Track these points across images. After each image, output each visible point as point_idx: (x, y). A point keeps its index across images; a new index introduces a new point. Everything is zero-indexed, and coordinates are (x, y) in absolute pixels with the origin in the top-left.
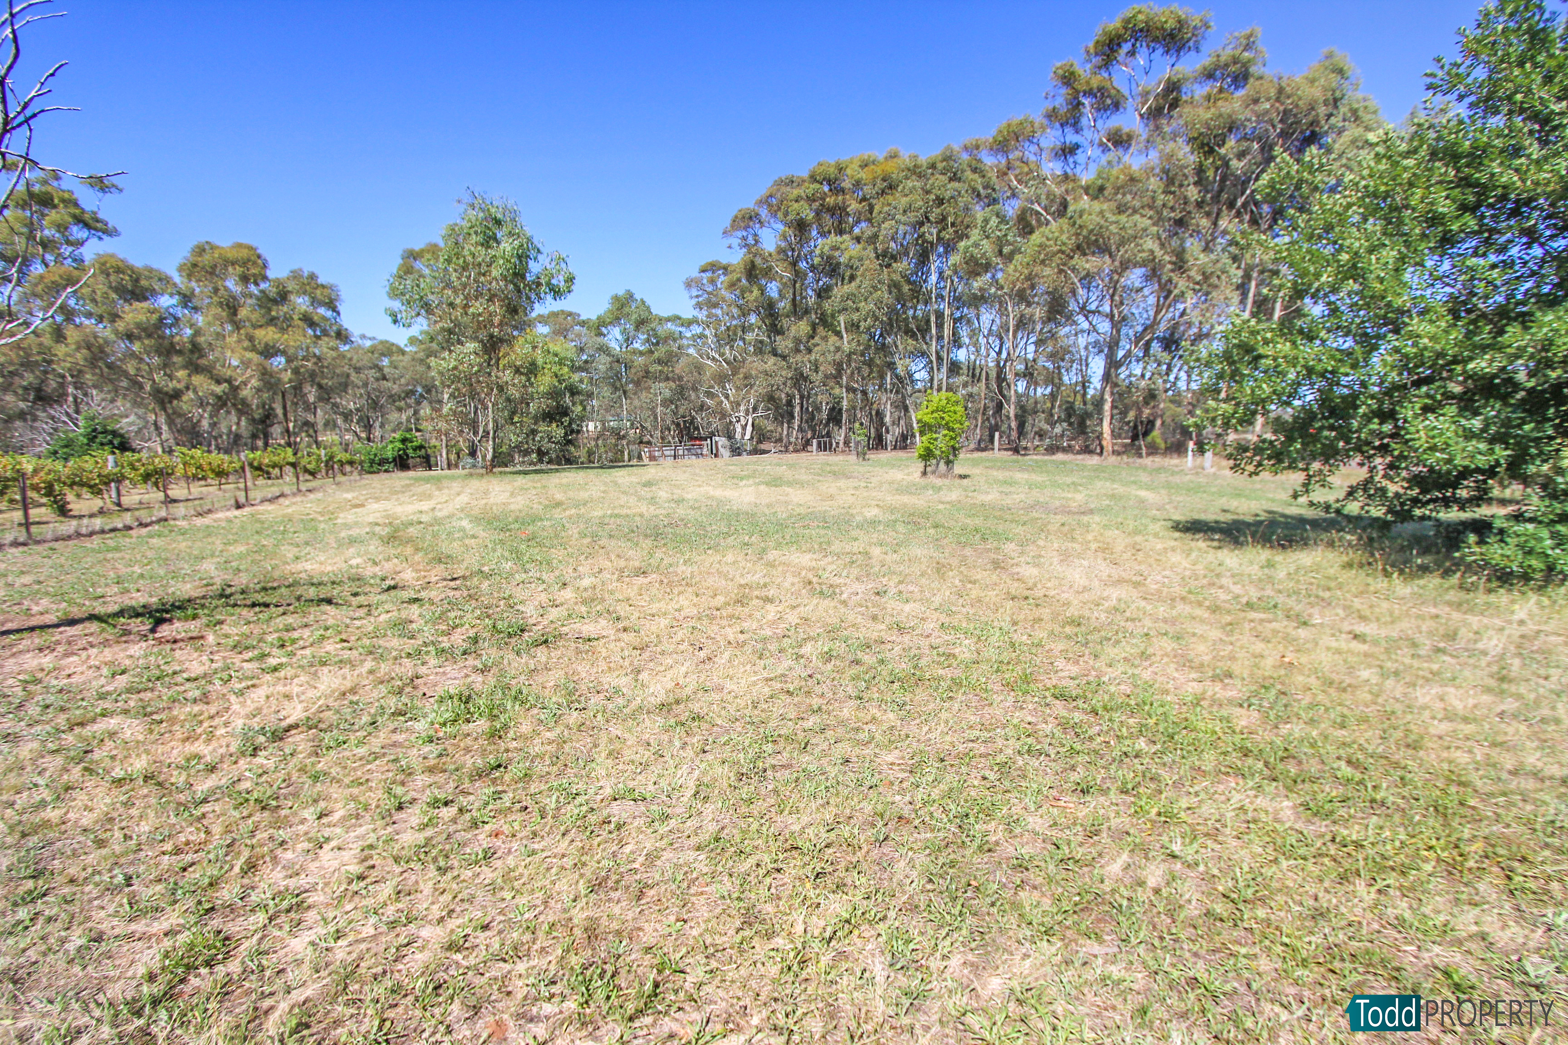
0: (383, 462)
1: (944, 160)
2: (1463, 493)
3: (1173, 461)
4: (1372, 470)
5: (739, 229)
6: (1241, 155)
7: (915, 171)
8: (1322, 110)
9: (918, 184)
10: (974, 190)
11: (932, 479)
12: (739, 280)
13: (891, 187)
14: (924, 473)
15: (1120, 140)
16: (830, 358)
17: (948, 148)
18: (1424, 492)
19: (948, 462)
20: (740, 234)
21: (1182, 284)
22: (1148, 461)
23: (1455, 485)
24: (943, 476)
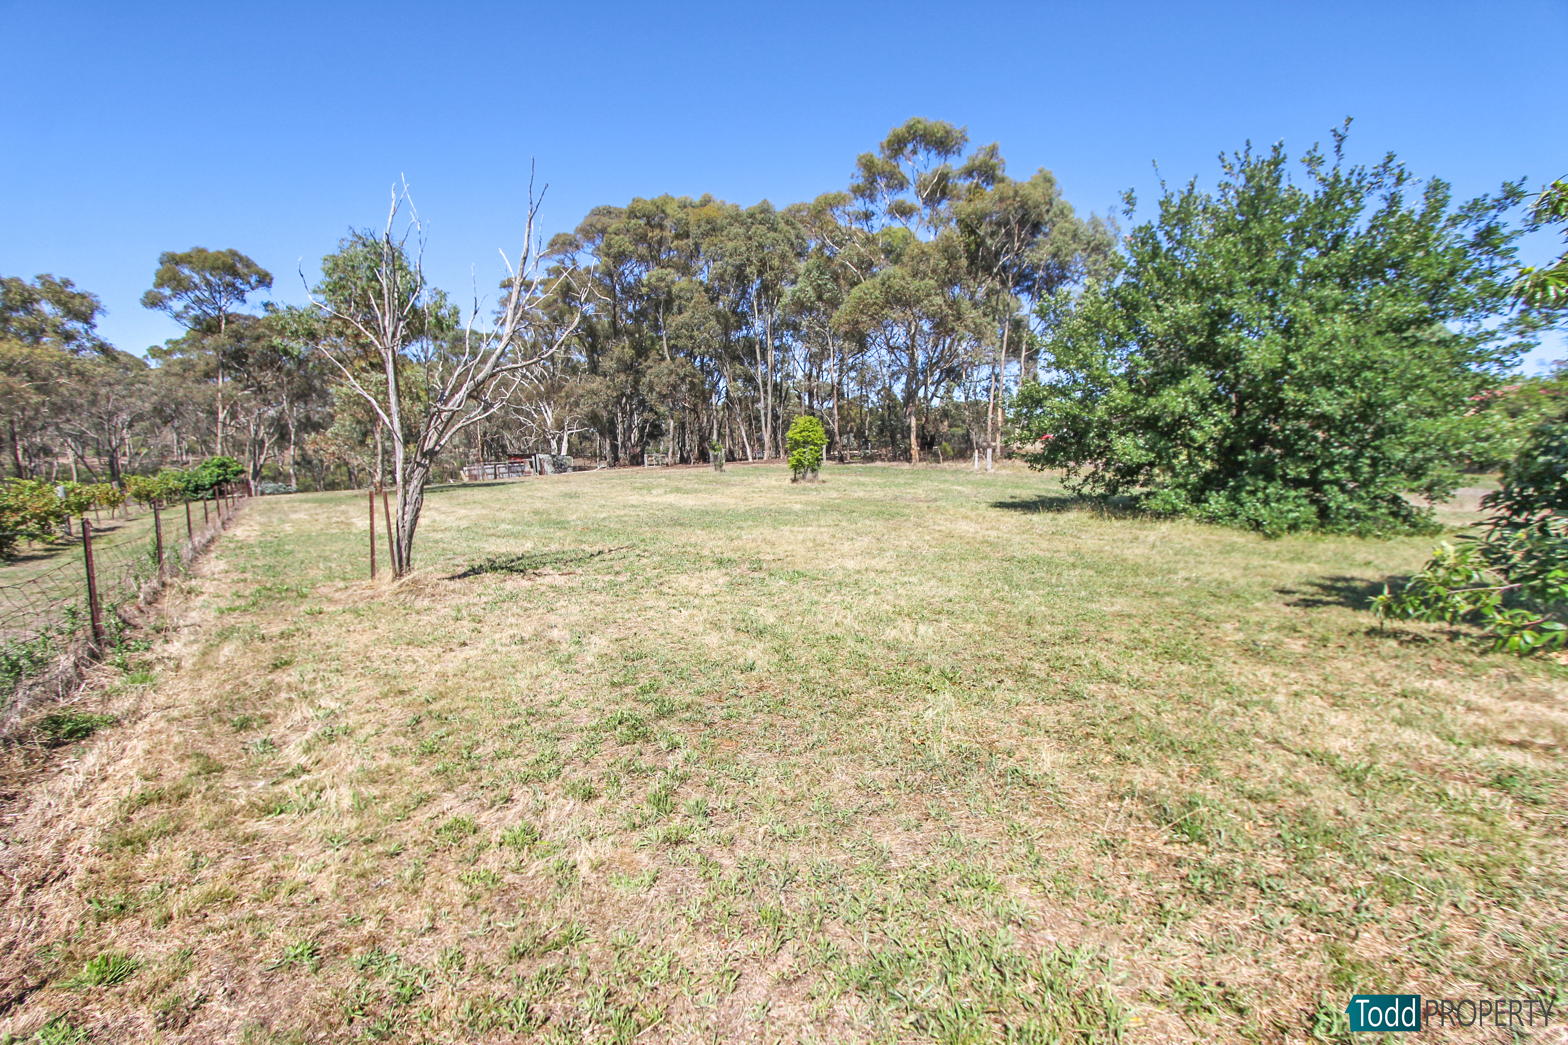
0: (197, 489)
1: (761, 212)
2: (1141, 478)
3: (962, 465)
4: (1096, 466)
5: (558, 252)
6: (993, 234)
7: (736, 218)
8: (1044, 208)
9: (742, 231)
10: (789, 240)
11: (802, 484)
12: (556, 301)
13: (714, 230)
14: (794, 480)
15: (903, 211)
16: (664, 379)
17: (765, 201)
18: (1123, 477)
19: (813, 470)
20: (557, 257)
21: (961, 330)
22: (945, 465)
23: (1137, 473)
24: (811, 481)
